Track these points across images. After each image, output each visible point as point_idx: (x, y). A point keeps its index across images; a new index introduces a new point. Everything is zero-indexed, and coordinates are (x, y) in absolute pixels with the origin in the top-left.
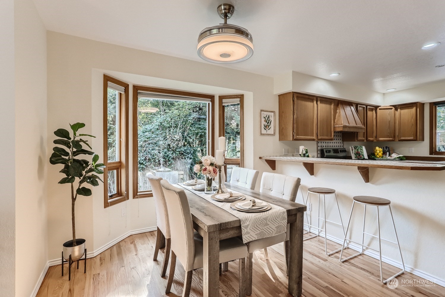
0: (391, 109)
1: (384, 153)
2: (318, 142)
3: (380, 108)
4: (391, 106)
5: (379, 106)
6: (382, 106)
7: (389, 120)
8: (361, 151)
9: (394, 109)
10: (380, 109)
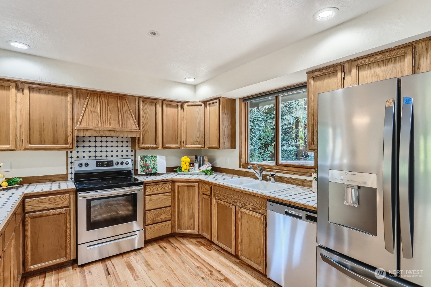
0: (201, 105)
1: (192, 164)
2: (69, 151)
3: (187, 104)
4: (200, 101)
5: (187, 102)
6: (191, 101)
7: (199, 120)
8: (154, 162)
9: (203, 105)
10: (188, 106)
